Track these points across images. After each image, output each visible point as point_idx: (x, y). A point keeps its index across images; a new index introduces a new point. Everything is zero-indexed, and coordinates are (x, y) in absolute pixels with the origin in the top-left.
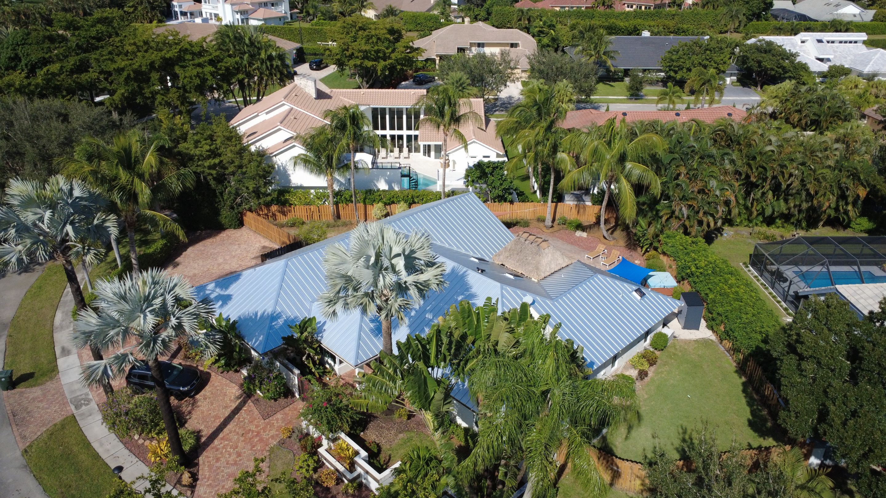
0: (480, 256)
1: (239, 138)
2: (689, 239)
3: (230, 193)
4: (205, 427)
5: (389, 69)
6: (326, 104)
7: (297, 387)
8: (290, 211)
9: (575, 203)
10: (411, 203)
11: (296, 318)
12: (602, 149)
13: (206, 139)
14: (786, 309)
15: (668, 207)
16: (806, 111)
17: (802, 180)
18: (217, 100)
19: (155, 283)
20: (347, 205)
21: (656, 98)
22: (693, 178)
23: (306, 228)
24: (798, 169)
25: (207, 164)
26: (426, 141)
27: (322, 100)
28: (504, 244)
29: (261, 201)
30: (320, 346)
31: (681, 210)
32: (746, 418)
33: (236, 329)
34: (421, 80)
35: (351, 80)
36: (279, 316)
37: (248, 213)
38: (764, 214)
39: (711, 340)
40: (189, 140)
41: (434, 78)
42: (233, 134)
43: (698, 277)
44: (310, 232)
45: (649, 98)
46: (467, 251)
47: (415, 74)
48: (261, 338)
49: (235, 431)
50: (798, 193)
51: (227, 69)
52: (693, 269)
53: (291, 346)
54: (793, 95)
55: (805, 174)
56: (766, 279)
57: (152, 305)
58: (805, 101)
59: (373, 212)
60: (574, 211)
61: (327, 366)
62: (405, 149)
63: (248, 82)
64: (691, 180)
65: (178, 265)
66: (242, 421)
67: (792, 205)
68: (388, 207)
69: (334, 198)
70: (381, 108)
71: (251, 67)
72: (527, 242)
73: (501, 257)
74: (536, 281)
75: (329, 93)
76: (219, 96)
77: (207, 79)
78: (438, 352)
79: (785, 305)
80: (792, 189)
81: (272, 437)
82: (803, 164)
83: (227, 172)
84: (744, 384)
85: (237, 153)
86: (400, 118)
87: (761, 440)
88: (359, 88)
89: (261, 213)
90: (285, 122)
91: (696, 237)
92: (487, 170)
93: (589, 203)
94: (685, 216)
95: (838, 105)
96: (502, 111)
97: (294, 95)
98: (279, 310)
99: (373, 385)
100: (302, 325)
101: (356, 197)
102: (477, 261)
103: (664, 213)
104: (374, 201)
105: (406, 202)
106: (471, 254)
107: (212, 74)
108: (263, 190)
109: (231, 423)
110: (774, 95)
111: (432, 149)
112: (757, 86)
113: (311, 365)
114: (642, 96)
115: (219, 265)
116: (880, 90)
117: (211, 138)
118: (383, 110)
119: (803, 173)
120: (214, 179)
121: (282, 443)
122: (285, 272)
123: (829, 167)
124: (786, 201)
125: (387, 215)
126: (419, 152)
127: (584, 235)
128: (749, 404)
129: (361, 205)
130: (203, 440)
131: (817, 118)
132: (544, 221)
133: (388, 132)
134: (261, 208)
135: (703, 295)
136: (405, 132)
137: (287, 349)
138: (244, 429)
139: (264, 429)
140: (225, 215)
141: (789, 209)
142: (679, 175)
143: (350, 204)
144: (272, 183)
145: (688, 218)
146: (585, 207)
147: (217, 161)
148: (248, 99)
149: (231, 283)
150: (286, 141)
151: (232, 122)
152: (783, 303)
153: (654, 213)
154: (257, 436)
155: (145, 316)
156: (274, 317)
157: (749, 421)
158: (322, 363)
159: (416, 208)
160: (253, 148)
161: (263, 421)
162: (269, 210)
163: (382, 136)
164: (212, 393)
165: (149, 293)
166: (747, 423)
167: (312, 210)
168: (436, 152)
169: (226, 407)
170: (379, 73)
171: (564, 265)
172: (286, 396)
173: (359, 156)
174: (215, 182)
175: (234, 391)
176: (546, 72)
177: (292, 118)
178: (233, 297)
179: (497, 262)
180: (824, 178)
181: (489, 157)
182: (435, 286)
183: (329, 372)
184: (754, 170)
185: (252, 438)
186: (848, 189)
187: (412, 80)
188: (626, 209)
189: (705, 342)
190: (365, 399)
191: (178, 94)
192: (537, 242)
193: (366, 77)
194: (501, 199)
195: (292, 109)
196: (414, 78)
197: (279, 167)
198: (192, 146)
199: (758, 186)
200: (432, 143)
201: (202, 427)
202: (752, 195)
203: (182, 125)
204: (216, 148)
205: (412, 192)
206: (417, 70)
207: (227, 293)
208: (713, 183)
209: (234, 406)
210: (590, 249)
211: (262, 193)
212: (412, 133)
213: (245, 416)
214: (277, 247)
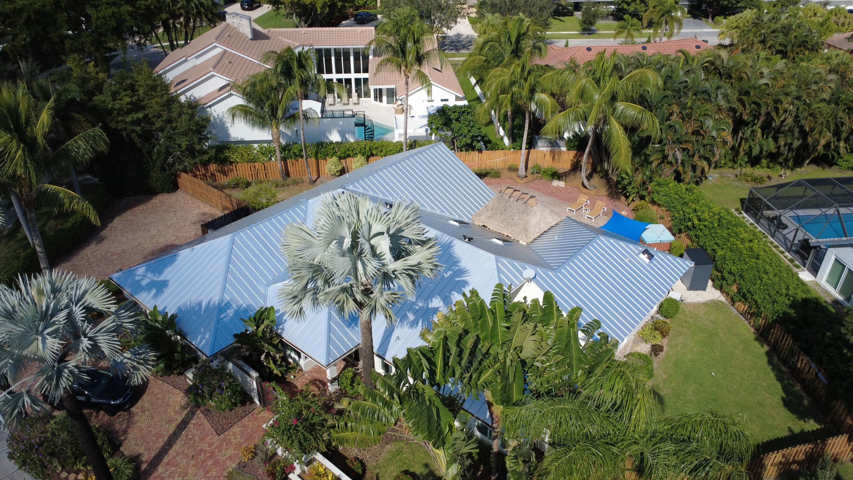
0: (457, 218)
1: (166, 87)
2: (683, 186)
3: (159, 152)
4: (146, 449)
5: (328, 6)
6: (263, 46)
7: (256, 391)
8: (232, 170)
9: (549, 149)
10: (369, 156)
11: (248, 306)
12: (591, 87)
13: (125, 90)
14: (791, 261)
15: (660, 151)
16: (772, 42)
17: (797, 116)
18: (139, 44)
19: (55, 291)
20: (297, 160)
21: (613, 32)
22: (685, 118)
23: (252, 190)
24: (793, 105)
25: (129, 119)
26: (377, 84)
27: (259, 41)
28: (484, 203)
29: (197, 160)
30: (281, 342)
31: (674, 155)
32: (780, 396)
33: (176, 325)
34: (362, 18)
35: (287, 20)
36: (228, 305)
37: (183, 175)
38: (751, 154)
39: (721, 302)
40: (105, 91)
41: (376, 16)
42: (158, 82)
43: (701, 230)
44: (257, 195)
45: (602, 32)
46: (443, 212)
47: (355, 12)
48: (207, 336)
49: (183, 451)
50: (791, 130)
51: (148, 8)
52: (696, 222)
53: (245, 344)
54: (756, 25)
55: (801, 109)
56: (763, 226)
57: (54, 324)
58: (769, 31)
59: (326, 167)
60: (549, 158)
61: (290, 360)
62: (354, 94)
63: (174, 23)
64: (684, 120)
65: (103, 239)
66: (191, 439)
67: (782, 143)
68: (343, 161)
69: (281, 153)
70: (325, 49)
71: (176, 6)
72: (512, 199)
73: (483, 218)
74: (525, 244)
75: (266, 33)
76: (140, 40)
77: (125, 20)
78: (446, 364)
79: (790, 257)
80: (784, 126)
81: (230, 458)
82: (798, 98)
83: (154, 128)
84: (768, 354)
85: (164, 105)
86: (347, 60)
87: (802, 422)
88: (297, 27)
89: (198, 173)
90: (219, 67)
91: (689, 184)
92: (453, 116)
93: (564, 149)
94: (680, 161)
95: (805, 34)
96: (452, 50)
97: (227, 35)
98: (227, 298)
99: (363, 414)
100: (257, 318)
101: (306, 152)
102: (457, 224)
103: (655, 159)
104: (328, 154)
105: (363, 155)
106: (448, 215)
107: (130, 14)
108: (198, 147)
109: (178, 442)
110: (735, 24)
111: (384, 93)
112: (708, 18)
113: (272, 366)
114: (594, 30)
115: (152, 237)
116: (839, 18)
117: (132, 88)
118: (328, 51)
119: (798, 109)
120: (139, 136)
121: (242, 466)
122: (231, 251)
123: (824, 100)
124: (775, 139)
125: (343, 172)
126: (369, 97)
127: (562, 184)
128: (780, 378)
129: (313, 160)
130: (144, 466)
131: (783, 48)
132: (516, 170)
133: (334, 76)
134: (198, 168)
135: (709, 251)
136: (353, 76)
137: (241, 347)
138: (195, 450)
139: (219, 447)
140: (156, 176)
141: (779, 148)
142: (671, 114)
143: (300, 160)
144: (208, 138)
145: (683, 163)
146: (560, 152)
147: (140, 115)
148: (175, 43)
149: (166, 266)
150: (221, 89)
151: (157, 69)
152: (787, 254)
153: (643, 158)
154: (211, 457)
155: (44, 339)
156: (222, 308)
157: (783, 399)
158: (284, 358)
159: (376, 162)
160: (183, 99)
161: (217, 437)
162: (207, 170)
163: (327, 80)
164: (152, 404)
165: (48, 307)
166: (781, 403)
167: (257, 167)
168: (388, 97)
169: (170, 421)
170: (319, 11)
171: (553, 224)
172: (243, 403)
173: (307, 105)
174: (140, 140)
175: (179, 400)
176: (499, 6)
177: (227, 62)
178: (170, 283)
179: (477, 223)
180: (820, 112)
181: (447, 100)
182: (428, 271)
183: (293, 368)
184: (748, 106)
185: (206, 460)
186: (843, 124)
187: (353, 19)
188: (619, 157)
189: (713, 304)
190: (352, 431)
191: (91, 38)
192: (523, 199)
193: (304, 16)
194: (470, 147)
195: (225, 51)
196: (355, 16)
197: (214, 119)
198: (109, 99)
199: (749, 123)
200: (384, 87)
201: (141, 450)
202: (740, 134)
203: (97, 73)
204: (139, 99)
205: (369, 144)
206: (357, 8)
207: (162, 278)
208: (709, 123)
209: (180, 419)
210: (572, 200)
211: (196, 151)
212: (362, 75)
213: (195, 432)
214: (219, 213)
